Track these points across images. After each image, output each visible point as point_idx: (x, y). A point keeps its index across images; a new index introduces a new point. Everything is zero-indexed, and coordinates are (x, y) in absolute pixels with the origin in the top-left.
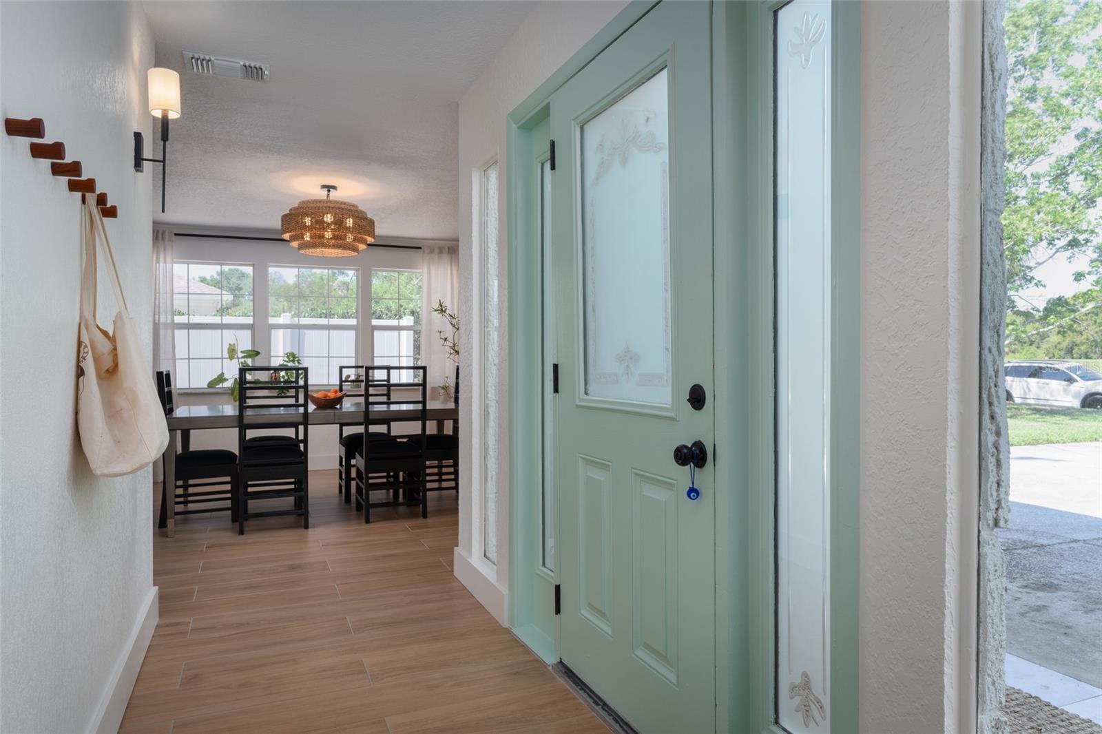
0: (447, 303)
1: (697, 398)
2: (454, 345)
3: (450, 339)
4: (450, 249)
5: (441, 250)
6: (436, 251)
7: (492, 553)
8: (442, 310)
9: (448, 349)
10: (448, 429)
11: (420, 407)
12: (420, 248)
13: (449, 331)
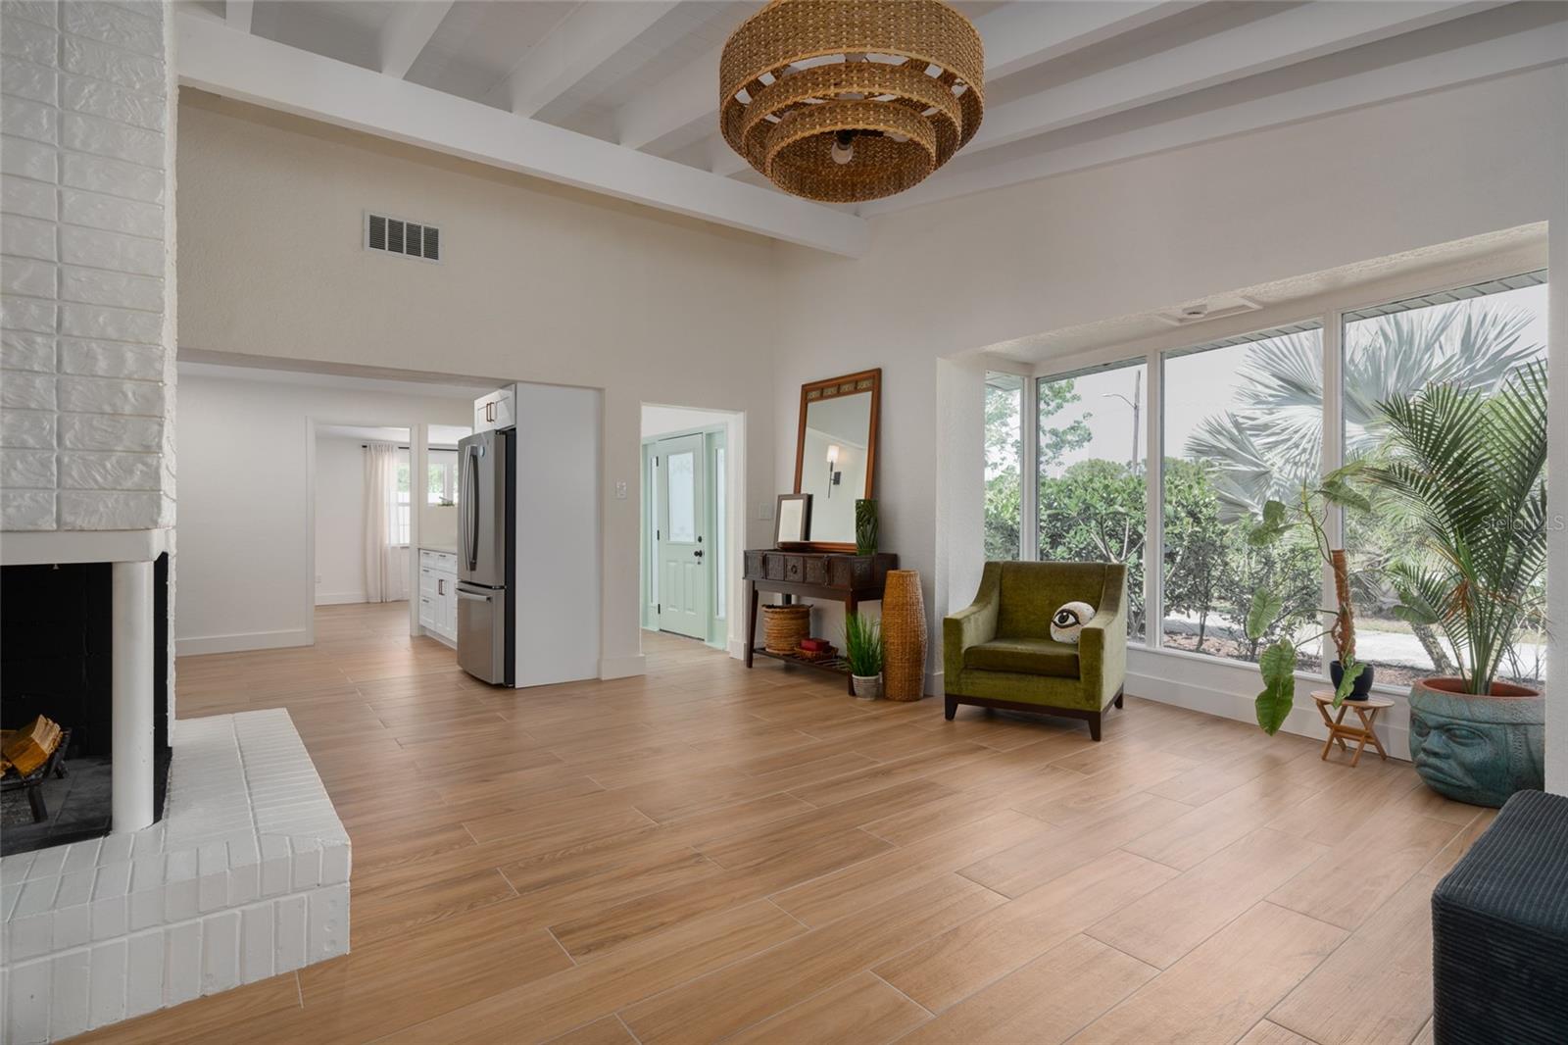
1: (700, 540)
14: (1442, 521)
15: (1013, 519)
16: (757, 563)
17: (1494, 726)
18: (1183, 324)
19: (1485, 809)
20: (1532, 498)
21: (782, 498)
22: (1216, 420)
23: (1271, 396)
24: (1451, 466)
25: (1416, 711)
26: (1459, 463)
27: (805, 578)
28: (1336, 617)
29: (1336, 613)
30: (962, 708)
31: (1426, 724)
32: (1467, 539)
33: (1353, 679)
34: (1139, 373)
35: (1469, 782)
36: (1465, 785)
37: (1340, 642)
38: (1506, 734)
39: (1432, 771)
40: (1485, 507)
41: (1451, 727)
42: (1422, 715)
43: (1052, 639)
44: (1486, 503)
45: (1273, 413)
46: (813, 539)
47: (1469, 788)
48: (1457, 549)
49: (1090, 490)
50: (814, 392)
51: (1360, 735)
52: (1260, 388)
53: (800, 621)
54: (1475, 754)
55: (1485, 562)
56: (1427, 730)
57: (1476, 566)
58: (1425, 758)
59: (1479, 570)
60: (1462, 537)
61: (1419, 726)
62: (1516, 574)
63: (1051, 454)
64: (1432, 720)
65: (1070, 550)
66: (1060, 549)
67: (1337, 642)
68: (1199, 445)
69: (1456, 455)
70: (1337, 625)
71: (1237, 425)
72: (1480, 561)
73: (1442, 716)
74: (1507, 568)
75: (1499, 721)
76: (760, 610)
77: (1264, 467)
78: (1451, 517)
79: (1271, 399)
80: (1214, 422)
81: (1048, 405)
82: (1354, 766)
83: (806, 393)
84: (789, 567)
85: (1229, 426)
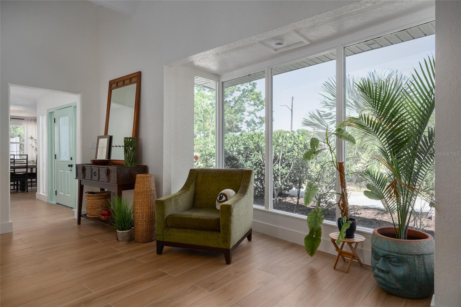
0: (34, 136)
1: (71, 159)
2: (36, 148)
3: (35, 146)
4: (34, 120)
5: (31, 120)
6: (30, 120)
7: (45, 192)
8: (32, 138)
9: (34, 150)
10: (34, 171)
11: (26, 165)
12: (24, 119)
13: (34, 144)
14: (385, 146)
15: (230, 150)
16: (80, 171)
17: (409, 256)
18: (277, 52)
19: (405, 300)
20: (424, 136)
21: (99, 137)
22: (312, 112)
23: (331, 103)
24: (389, 117)
25: (374, 247)
26: (393, 116)
27: (99, 178)
28: (340, 196)
29: (340, 194)
30: (166, 248)
31: (378, 255)
32: (397, 156)
33: (345, 230)
34: (293, 98)
35: (398, 286)
36: (396, 288)
37: (342, 209)
38: (414, 261)
39: (381, 280)
40: (405, 139)
41: (389, 256)
42: (377, 250)
43: (216, 208)
44: (405, 137)
45: (331, 110)
46: (113, 158)
47: (398, 289)
48: (392, 161)
49: (261, 137)
50: (115, 84)
51: (351, 256)
52: (328, 100)
53: (103, 200)
54: (400, 271)
55: (404, 168)
56: (379, 257)
57: (400, 170)
58: (378, 273)
59: (402, 173)
60: (394, 155)
61: (376, 255)
62: (418, 174)
63: (259, 126)
64: (381, 252)
65: (253, 162)
66: (249, 162)
67: (340, 208)
68: (306, 122)
69: (391, 111)
70: (340, 200)
71: (319, 114)
72: (402, 167)
73: (386, 251)
74: (414, 171)
75: (412, 253)
76: (84, 195)
77: (330, 130)
78: (389, 145)
79: (331, 104)
80: (312, 113)
81: (258, 107)
82: (347, 272)
83: (111, 85)
84: (93, 173)
85: (317, 115)
